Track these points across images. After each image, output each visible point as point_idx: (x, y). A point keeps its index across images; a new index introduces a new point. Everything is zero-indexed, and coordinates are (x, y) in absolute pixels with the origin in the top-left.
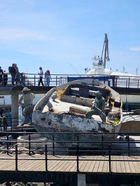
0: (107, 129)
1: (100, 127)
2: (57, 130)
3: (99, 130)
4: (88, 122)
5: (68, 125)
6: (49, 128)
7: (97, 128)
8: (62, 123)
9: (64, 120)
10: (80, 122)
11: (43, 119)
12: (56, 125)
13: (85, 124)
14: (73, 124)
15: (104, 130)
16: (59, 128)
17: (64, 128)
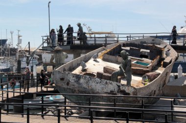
0: (127, 92)
1: (120, 89)
2: (75, 91)
3: (118, 92)
4: (106, 83)
5: (85, 86)
6: (68, 88)
7: (116, 90)
8: (79, 84)
9: (82, 81)
10: (98, 83)
11: (62, 79)
12: (74, 85)
13: (103, 86)
14: (90, 85)
15: (123, 92)
16: (77, 89)
17: (81, 89)
